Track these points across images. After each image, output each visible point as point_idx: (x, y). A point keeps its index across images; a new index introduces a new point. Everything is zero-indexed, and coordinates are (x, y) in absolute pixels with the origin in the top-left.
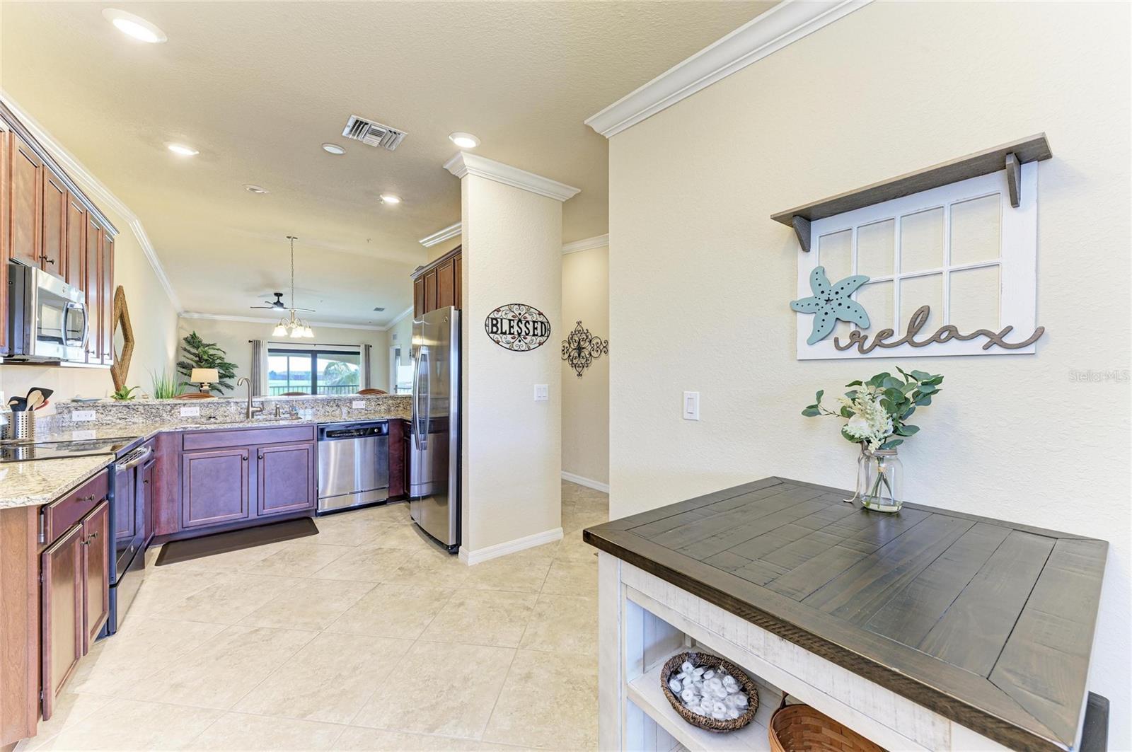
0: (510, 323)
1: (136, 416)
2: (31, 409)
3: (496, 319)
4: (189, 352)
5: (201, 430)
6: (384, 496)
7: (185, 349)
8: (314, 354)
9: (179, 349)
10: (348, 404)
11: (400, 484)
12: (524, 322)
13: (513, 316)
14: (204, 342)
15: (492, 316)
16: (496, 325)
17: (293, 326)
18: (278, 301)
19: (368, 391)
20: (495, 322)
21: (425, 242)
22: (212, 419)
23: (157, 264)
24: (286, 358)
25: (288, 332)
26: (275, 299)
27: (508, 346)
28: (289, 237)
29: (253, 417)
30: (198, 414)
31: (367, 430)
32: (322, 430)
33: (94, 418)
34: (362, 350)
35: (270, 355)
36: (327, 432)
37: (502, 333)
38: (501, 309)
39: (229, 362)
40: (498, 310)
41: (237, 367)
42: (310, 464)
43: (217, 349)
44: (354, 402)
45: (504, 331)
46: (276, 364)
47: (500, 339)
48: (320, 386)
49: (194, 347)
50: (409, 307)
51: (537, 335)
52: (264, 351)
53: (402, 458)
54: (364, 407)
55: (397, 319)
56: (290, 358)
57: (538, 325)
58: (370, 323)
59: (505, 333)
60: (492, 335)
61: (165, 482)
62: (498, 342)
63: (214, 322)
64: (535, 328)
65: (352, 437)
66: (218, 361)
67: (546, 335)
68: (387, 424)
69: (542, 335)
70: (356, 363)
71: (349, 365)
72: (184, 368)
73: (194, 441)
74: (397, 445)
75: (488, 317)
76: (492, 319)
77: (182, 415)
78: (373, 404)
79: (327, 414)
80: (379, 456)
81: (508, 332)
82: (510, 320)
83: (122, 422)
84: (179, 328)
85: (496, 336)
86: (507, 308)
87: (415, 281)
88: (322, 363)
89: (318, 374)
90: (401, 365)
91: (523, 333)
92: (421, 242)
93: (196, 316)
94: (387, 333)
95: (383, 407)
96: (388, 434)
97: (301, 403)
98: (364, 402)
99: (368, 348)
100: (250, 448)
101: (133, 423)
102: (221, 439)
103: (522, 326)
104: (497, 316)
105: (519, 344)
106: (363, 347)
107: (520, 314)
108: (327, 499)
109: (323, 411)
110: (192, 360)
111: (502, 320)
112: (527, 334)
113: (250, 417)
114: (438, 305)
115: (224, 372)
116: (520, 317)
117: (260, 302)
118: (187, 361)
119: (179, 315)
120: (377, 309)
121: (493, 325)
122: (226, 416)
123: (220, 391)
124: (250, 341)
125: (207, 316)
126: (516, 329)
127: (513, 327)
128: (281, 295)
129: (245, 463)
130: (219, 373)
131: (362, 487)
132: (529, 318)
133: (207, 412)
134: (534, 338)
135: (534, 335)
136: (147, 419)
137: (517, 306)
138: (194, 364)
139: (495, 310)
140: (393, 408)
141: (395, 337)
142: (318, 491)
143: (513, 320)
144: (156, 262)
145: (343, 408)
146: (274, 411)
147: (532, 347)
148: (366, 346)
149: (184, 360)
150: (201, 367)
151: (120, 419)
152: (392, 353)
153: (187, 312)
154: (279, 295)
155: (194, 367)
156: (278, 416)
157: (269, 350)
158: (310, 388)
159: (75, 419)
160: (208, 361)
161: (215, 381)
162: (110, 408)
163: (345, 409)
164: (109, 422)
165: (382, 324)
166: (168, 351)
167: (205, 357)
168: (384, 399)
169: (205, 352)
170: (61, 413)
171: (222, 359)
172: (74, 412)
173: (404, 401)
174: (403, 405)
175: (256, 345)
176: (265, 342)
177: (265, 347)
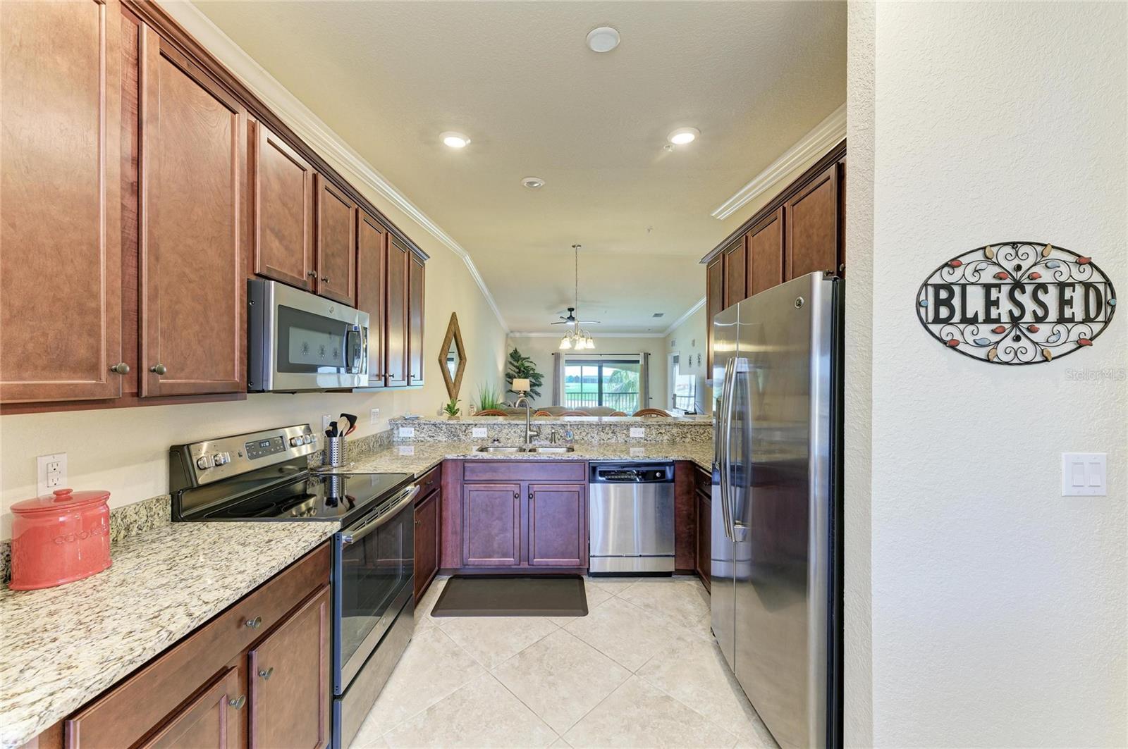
0: (988, 295)
2: (341, 435)
3: (948, 287)
4: (513, 365)
5: (478, 459)
6: (669, 565)
7: (511, 363)
8: (601, 364)
9: (508, 363)
10: (625, 432)
11: (690, 553)
12: (1029, 289)
13: (996, 276)
15: (936, 280)
16: (947, 303)
17: (577, 337)
18: (571, 316)
19: (646, 412)
20: (943, 295)
21: (720, 213)
22: (496, 442)
23: (487, 294)
24: (580, 367)
25: (572, 344)
26: (568, 314)
27: (981, 353)
28: (574, 246)
29: (531, 442)
30: (486, 436)
31: (648, 473)
32: (594, 469)
33: (412, 435)
34: (641, 358)
35: (567, 366)
36: (600, 471)
37: (965, 320)
38: (964, 260)
40: (953, 264)
42: (582, 511)
43: (531, 362)
44: (631, 429)
45: (970, 315)
46: (570, 371)
47: (958, 337)
48: (605, 393)
49: (515, 360)
50: (699, 299)
51: (1071, 320)
52: (562, 362)
53: (692, 517)
54: (643, 436)
55: (675, 325)
56: (584, 367)
57: (1078, 295)
58: (649, 331)
59: (974, 321)
60: (935, 328)
61: (450, 513)
62: (953, 345)
63: (529, 339)
64: (1064, 303)
65: (631, 481)
66: (531, 372)
67: (1101, 318)
68: (672, 467)
69: (1087, 320)
70: (635, 371)
71: (629, 372)
72: (510, 377)
73: (473, 471)
74: (685, 498)
75: (925, 285)
76: (937, 288)
77: (473, 436)
78: (654, 432)
79: (602, 441)
80: (661, 509)
81: (981, 317)
82: (988, 288)
83: (431, 439)
84: (507, 346)
85: (948, 329)
86: (979, 256)
87: (708, 266)
88: (608, 372)
89: (603, 378)
90: (680, 374)
91: (1028, 318)
92: (713, 215)
93: (518, 335)
94: (665, 339)
95: (666, 437)
96: (673, 481)
97: (575, 428)
98: (643, 429)
99: (647, 356)
100: (521, 483)
101: (439, 441)
102: (495, 470)
103: (1025, 299)
104: (949, 279)
105: (1016, 345)
106: (642, 355)
107: (1019, 268)
108: (602, 557)
109: (598, 438)
111: (964, 287)
112: (1039, 320)
113: (528, 442)
114: (750, 291)
115: (534, 381)
116: (1018, 275)
117: (557, 318)
118: (511, 372)
119: (507, 335)
120: (656, 315)
121: (938, 303)
122: (508, 439)
123: (532, 397)
124: (553, 354)
125: (525, 334)
126: (1005, 306)
127: (996, 303)
128: (573, 309)
129: (517, 501)
130: (531, 381)
131: (643, 550)
132: (1046, 276)
133: (494, 434)
134: (1060, 328)
135: (1061, 320)
136: (448, 437)
137: (1008, 249)
138: (516, 375)
139: (946, 265)
141: (673, 344)
142: (589, 544)
143: (998, 286)
144: (486, 291)
145: (619, 435)
146: (550, 436)
147: (1054, 352)
149: (510, 371)
150: (520, 377)
151: (430, 437)
152: (670, 360)
153: (512, 332)
154: (571, 310)
155: (515, 377)
156: (553, 442)
157: (566, 361)
158: (597, 395)
159: (401, 435)
160: (524, 372)
161: (528, 389)
162: (423, 426)
163: (621, 438)
164: (422, 439)
165: (661, 330)
166: (501, 364)
167: (522, 369)
168: (667, 427)
169: (523, 365)
170: (393, 429)
171: (533, 370)
172: (401, 429)
173: (693, 430)
174: (691, 435)
175: (557, 356)
176: (563, 355)
177: (563, 359)
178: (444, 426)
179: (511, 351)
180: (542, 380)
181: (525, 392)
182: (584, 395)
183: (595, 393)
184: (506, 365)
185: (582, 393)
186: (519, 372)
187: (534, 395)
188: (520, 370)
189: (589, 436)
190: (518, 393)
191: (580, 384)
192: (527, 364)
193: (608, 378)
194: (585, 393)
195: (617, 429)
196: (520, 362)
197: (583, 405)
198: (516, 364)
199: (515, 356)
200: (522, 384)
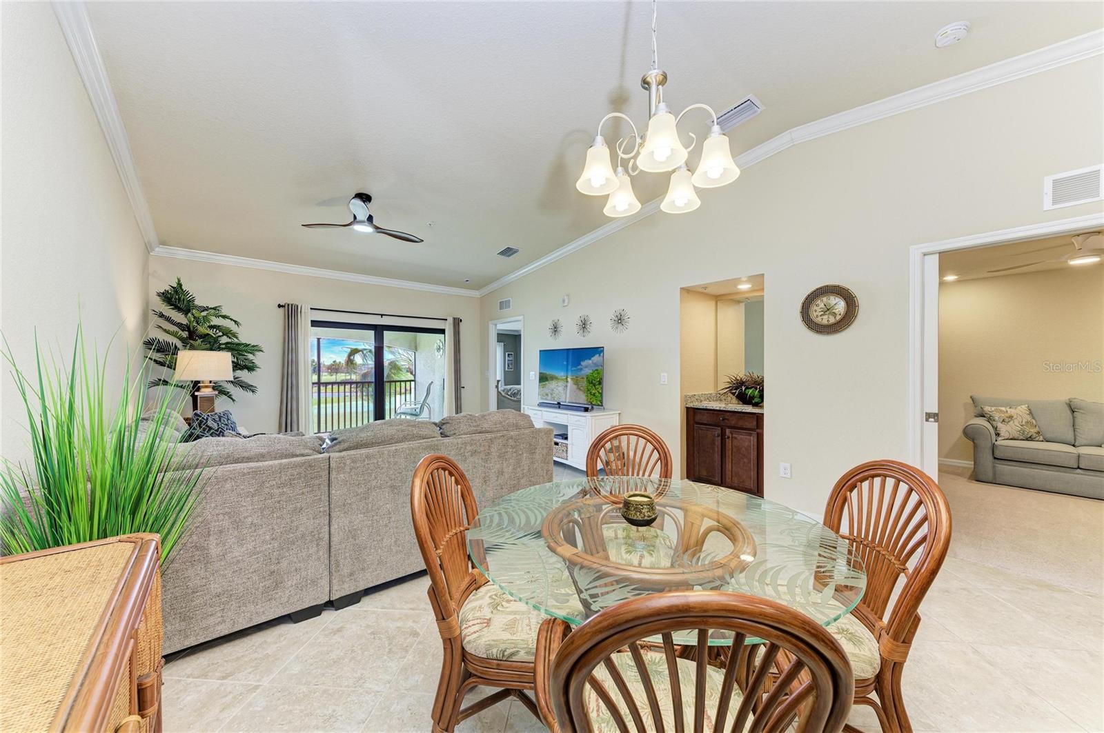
4: (169, 319)
7: (160, 316)
8: (379, 331)
14: (200, 302)
34: (448, 326)
39: (246, 341)
41: (259, 351)
43: (224, 317)
49: (178, 309)
52: (304, 323)
55: (515, 275)
58: (466, 283)
66: (227, 339)
93: (181, 253)
99: (457, 323)
106: (450, 320)
110: (175, 335)
115: (238, 360)
118: (166, 337)
124: (280, 306)
130: (230, 361)
148: (454, 319)
157: (312, 321)
175: (290, 312)
176: (305, 308)
177: (307, 317)
179: (165, 286)
180: (256, 358)
184: (145, 321)
186: (191, 338)
188: (193, 333)
192: (211, 321)
196: (190, 316)
198: (179, 318)
199: (175, 300)
200: (204, 366)
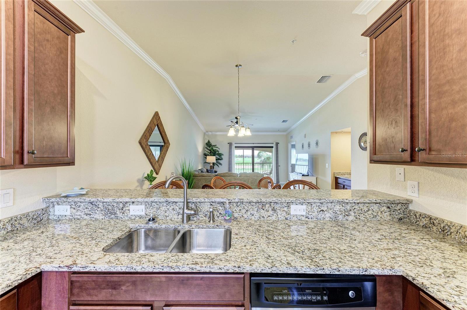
1: (98, 212)
7: (206, 148)
8: (253, 148)
10: (285, 209)
14: (213, 144)
24: (242, 150)
25: (236, 132)
26: (236, 120)
28: (237, 66)
30: (144, 213)
32: (257, 287)
33: (68, 213)
34: (274, 145)
35: (236, 149)
39: (221, 153)
41: (223, 155)
43: (217, 147)
44: (292, 206)
46: (238, 152)
48: (256, 163)
52: (233, 147)
54: (304, 214)
55: (293, 127)
56: (244, 150)
58: (279, 131)
63: (216, 135)
66: (217, 153)
70: (271, 152)
73: (83, 287)
77: (131, 214)
78: (316, 209)
83: (87, 217)
84: (204, 139)
88: (256, 152)
89: (255, 156)
90: (296, 153)
93: (210, 133)
94: (288, 135)
95: (328, 215)
96: (374, 302)
98: (304, 207)
99: (277, 144)
100: (154, 304)
101: (96, 219)
102: (115, 287)
106: (275, 143)
109: (258, 216)
110: (208, 152)
113: (185, 221)
115: (218, 157)
119: (205, 134)
120: (284, 121)
123: (218, 166)
124: (228, 143)
125: (214, 133)
130: (216, 157)
133: (151, 212)
136: (105, 215)
140: (341, 217)
141: (292, 137)
145: (279, 212)
148: (276, 143)
149: (206, 152)
150: (211, 155)
151: (87, 215)
152: (290, 146)
153: (207, 132)
154: (236, 118)
155: (209, 155)
156: (211, 222)
157: (235, 147)
158: (251, 164)
159: (57, 213)
160: (213, 153)
161: (215, 162)
162: (79, 204)
163: (281, 215)
164: (79, 217)
165: (284, 130)
166: (200, 148)
167: (212, 151)
168: (330, 204)
169: (212, 149)
170: (49, 207)
171: (218, 151)
172: (56, 207)
173: (356, 207)
174: (355, 213)
175: (230, 144)
176: (233, 143)
177: (234, 145)
178: (101, 204)
179: (207, 141)
180: (222, 157)
181: (213, 163)
182: (244, 164)
183: (250, 163)
184: (204, 149)
185: (243, 163)
186: (211, 153)
187: (218, 165)
188: (211, 151)
189: (249, 213)
190: (209, 163)
191: (243, 158)
192: (214, 148)
193: (257, 156)
194: (245, 163)
195: (277, 207)
196: (211, 147)
197: (244, 171)
198: (209, 148)
199: (209, 144)
200: (212, 159)
